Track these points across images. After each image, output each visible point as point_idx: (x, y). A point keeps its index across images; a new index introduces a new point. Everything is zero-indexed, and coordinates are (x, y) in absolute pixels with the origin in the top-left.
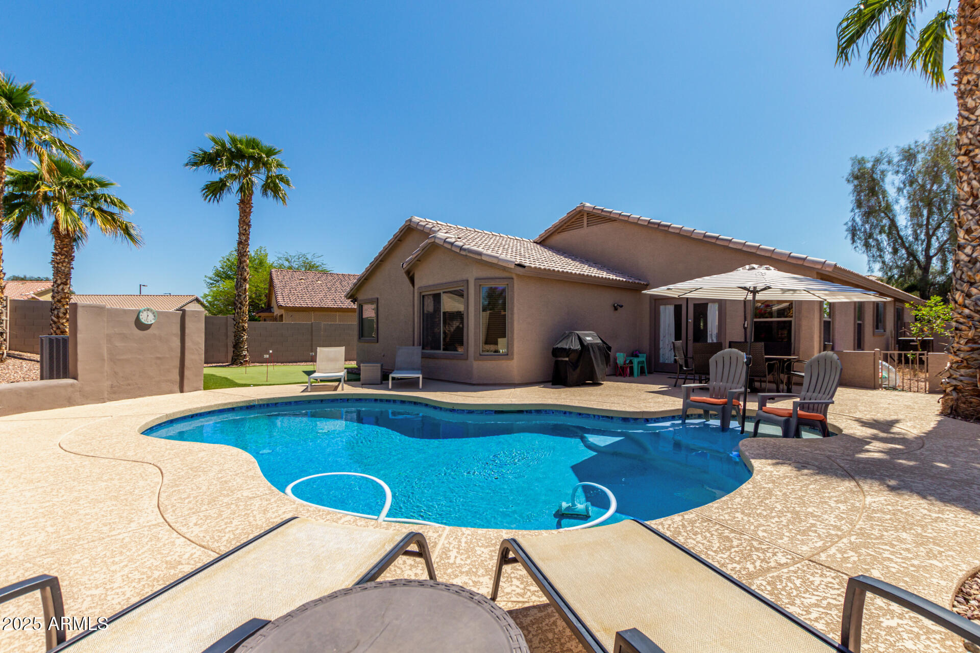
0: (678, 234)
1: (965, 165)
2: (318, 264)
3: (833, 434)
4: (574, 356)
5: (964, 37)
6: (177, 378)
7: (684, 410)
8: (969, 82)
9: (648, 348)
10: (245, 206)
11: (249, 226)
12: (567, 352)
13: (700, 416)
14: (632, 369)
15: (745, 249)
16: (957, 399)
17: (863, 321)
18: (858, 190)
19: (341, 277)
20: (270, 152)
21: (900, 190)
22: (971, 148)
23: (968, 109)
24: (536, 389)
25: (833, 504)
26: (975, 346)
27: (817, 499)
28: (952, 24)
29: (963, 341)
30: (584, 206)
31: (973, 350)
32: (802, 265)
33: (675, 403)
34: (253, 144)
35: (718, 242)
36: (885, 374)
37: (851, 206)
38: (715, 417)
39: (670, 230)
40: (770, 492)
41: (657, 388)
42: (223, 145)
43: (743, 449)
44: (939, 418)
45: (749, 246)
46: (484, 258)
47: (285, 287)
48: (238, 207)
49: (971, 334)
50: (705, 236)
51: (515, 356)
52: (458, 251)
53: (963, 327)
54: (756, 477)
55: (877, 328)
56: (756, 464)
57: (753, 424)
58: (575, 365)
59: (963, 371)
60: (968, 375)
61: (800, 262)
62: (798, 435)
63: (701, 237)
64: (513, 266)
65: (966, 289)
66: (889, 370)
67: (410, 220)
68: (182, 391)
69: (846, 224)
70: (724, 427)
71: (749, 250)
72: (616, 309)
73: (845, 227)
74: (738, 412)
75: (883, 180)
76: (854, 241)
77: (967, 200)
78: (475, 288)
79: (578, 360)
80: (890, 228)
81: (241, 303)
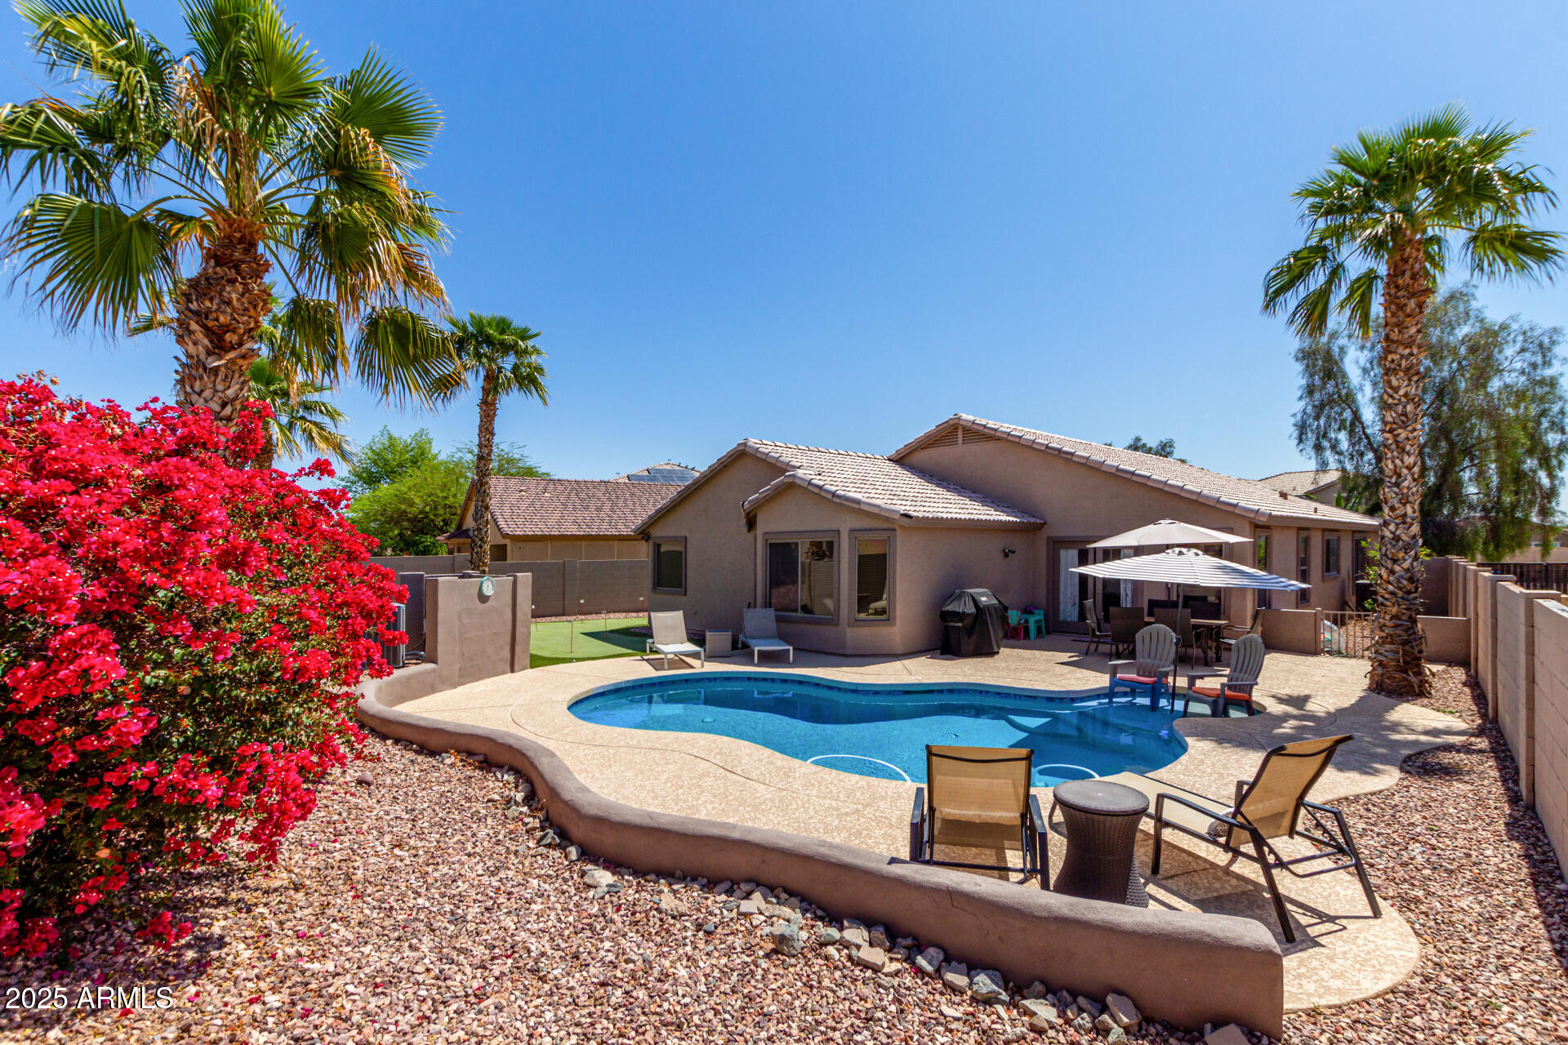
0: (1084, 464)
1: (1390, 442)
2: (517, 456)
3: (1259, 712)
4: (968, 621)
5: (1389, 315)
6: (507, 654)
7: (1111, 687)
8: (1393, 361)
9: (1045, 601)
10: (488, 410)
11: (493, 434)
12: (960, 616)
13: (1125, 694)
14: (1027, 629)
15: (1166, 489)
16: (1382, 675)
17: (1309, 566)
18: (1310, 371)
19: (575, 486)
20: (524, 335)
21: (1365, 371)
22: (1394, 426)
23: (1392, 387)
24: (923, 660)
25: (1247, 768)
26: (1399, 622)
27: (1236, 766)
28: (1379, 287)
29: (1388, 617)
30: (959, 419)
31: (1396, 626)
32: (1233, 513)
33: (1101, 680)
34: (503, 325)
35: (1134, 478)
36: (1328, 636)
37: (1299, 393)
38: (1142, 695)
39: (1074, 459)
40: (1202, 762)
41: (1065, 657)
42: (464, 329)
43: (1176, 728)
44: (1362, 694)
45: (1172, 486)
46: (863, 507)
47: (502, 504)
48: (478, 408)
49: (1394, 610)
50: (1118, 469)
51: (898, 621)
52: (830, 497)
53: (1388, 603)
54: (1191, 751)
55: (1328, 570)
56: (1190, 741)
57: (1183, 703)
58: (970, 631)
59: (1387, 647)
60: (1392, 651)
61: (1231, 509)
62: (1226, 714)
63: (1114, 471)
64: (897, 517)
65: (1390, 566)
66: (1332, 630)
67: (745, 444)
68: (512, 671)
69: (1294, 415)
70: (1154, 707)
71: (1171, 490)
72: (1006, 555)
73: (1293, 421)
74: (1167, 690)
75: (1341, 360)
76: (1300, 441)
77: (1391, 477)
78: (850, 542)
79: (973, 627)
80: (1352, 424)
81: (482, 540)
